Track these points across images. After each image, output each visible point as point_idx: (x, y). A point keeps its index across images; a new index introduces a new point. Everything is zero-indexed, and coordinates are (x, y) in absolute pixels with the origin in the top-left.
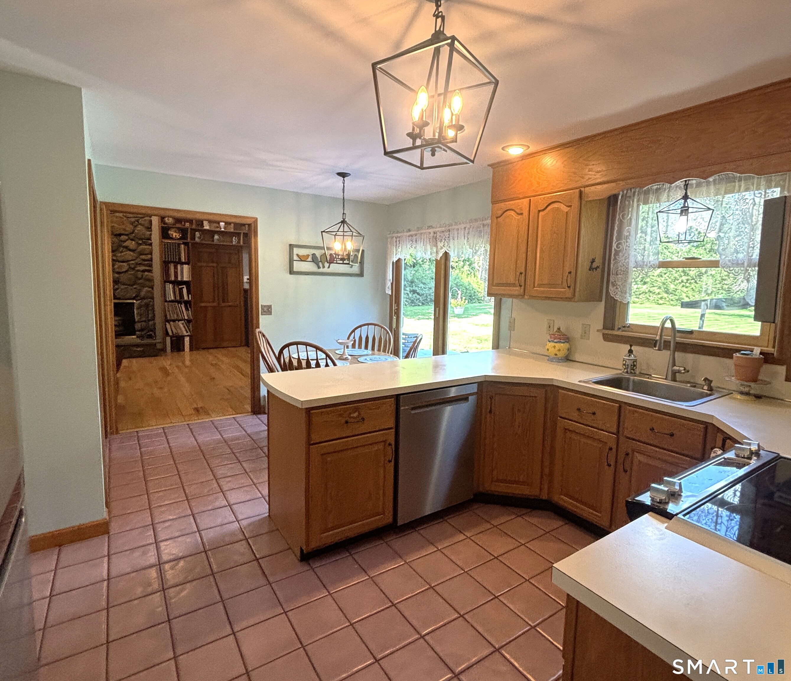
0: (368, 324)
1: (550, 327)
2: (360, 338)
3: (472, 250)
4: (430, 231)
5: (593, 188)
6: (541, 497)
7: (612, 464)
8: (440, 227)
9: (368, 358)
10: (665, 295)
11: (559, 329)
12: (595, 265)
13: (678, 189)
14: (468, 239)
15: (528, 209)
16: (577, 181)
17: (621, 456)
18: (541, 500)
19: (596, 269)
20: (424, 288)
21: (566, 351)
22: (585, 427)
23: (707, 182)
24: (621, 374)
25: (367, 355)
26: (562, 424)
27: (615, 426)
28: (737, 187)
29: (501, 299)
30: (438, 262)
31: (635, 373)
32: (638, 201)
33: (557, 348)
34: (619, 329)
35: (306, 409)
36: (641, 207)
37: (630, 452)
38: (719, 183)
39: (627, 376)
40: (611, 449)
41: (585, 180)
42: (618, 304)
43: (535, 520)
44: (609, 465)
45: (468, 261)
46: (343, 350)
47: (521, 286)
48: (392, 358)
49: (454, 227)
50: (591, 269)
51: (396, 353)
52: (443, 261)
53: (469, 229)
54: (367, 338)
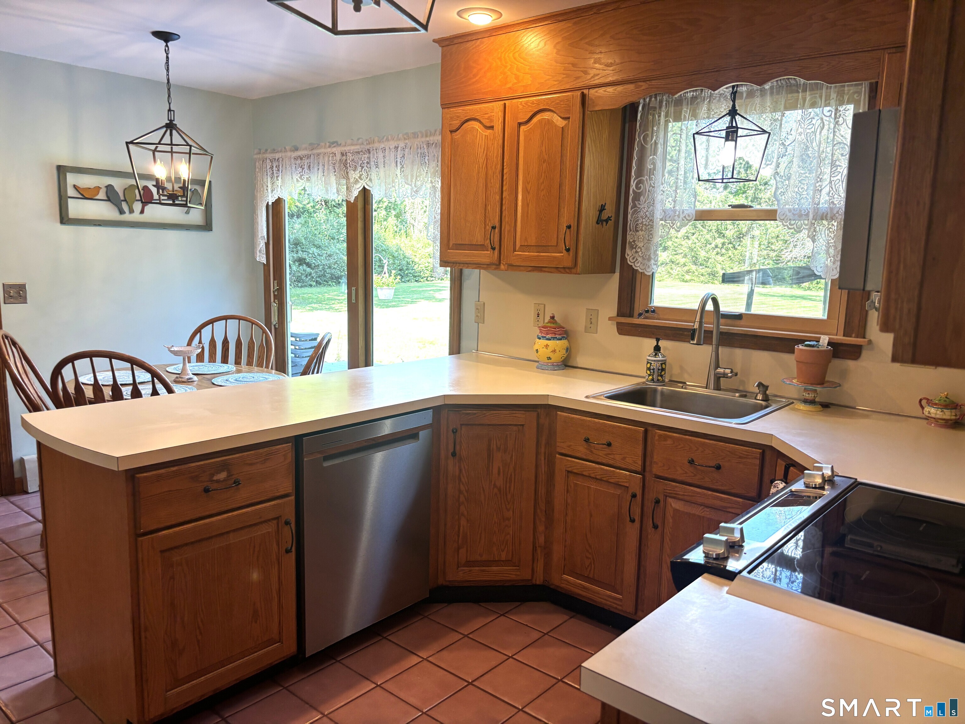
0: (226, 318)
1: (538, 314)
2: (213, 343)
3: (410, 187)
4: (334, 150)
5: (601, 91)
6: (534, 582)
7: (637, 518)
8: (352, 145)
9: (231, 378)
10: (694, 267)
11: (553, 318)
12: (604, 216)
13: (722, 99)
14: (403, 167)
15: (501, 120)
16: (577, 78)
17: (649, 505)
18: (536, 585)
19: (607, 221)
20: (319, 255)
21: (564, 352)
22: (597, 466)
23: (761, 91)
24: (644, 383)
25: (227, 373)
26: (562, 464)
27: (640, 462)
28: (800, 101)
29: (461, 270)
30: (351, 207)
31: (663, 381)
32: (667, 116)
33: (550, 349)
34: (640, 315)
35: (127, 471)
36: (670, 125)
37: (661, 498)
38: (778, 93)
39: (652, 385)
40: (634, 496)
41: (589, 77)
42: (638, 277)
43: (525, 619)
44: (633, 521)
45: (394, 209)
46: (182, 365)
47: (493, 249)
48: (273, 376)
49: (376, 145)
50: (599, 221)
51: (281, 367)
52: (360, 205)
53: (403, 149)
54: (226, 342)
